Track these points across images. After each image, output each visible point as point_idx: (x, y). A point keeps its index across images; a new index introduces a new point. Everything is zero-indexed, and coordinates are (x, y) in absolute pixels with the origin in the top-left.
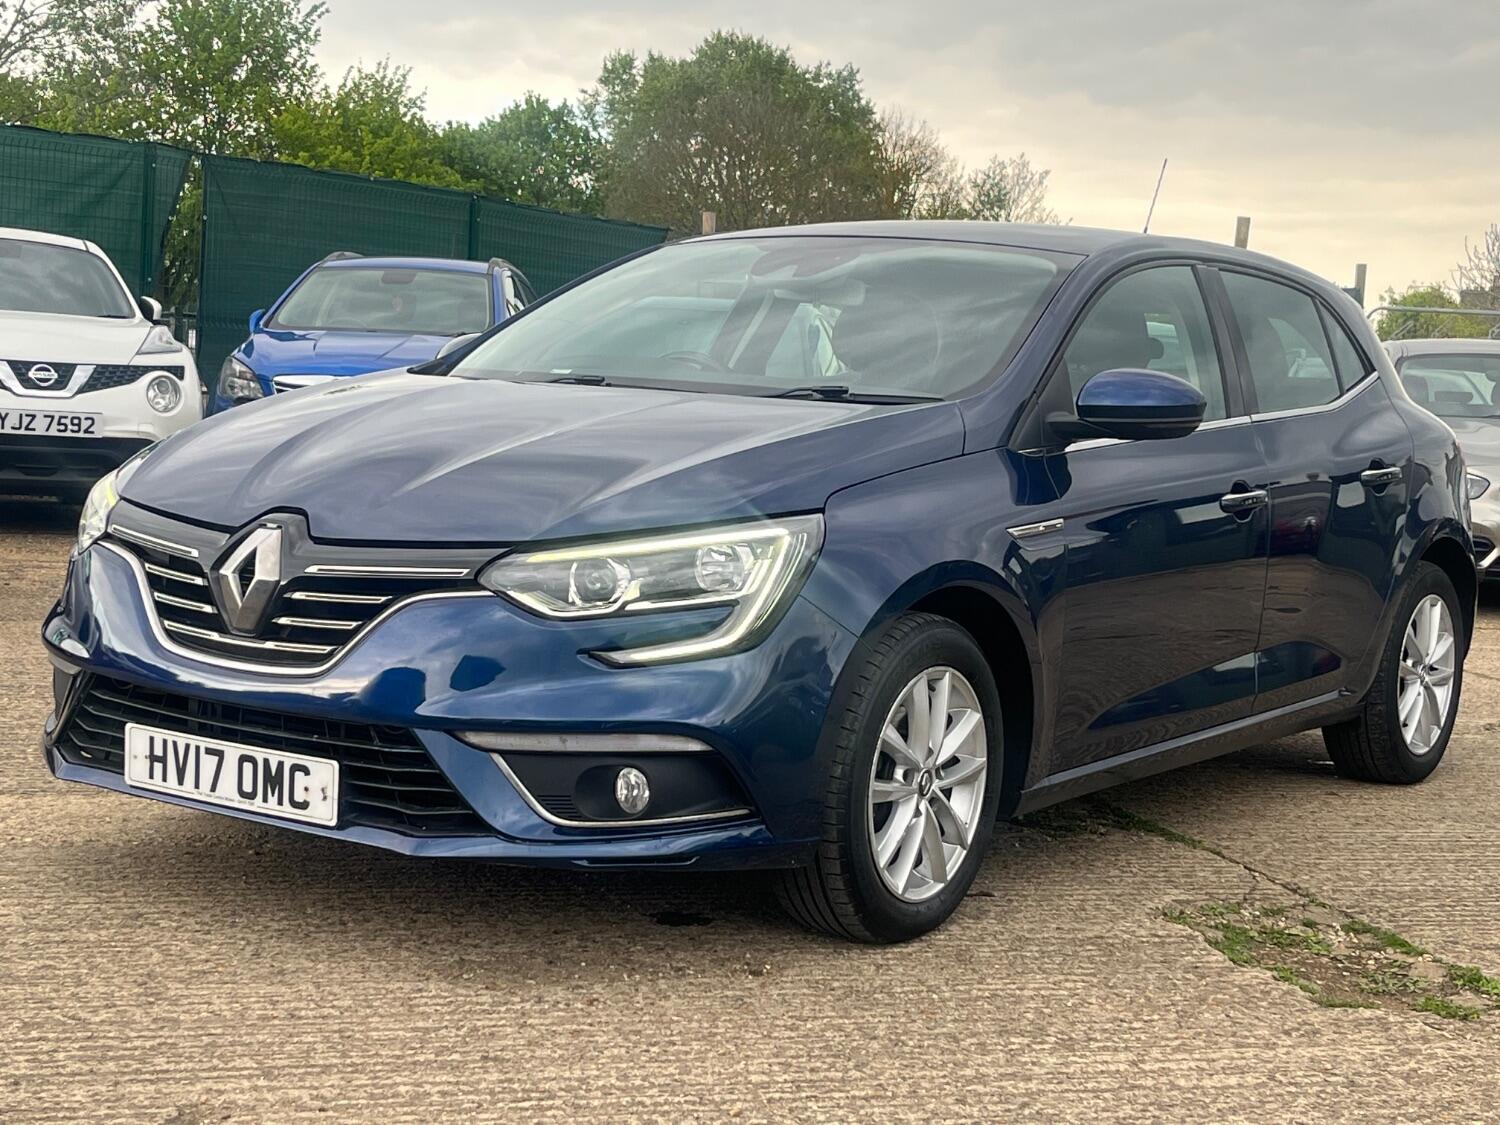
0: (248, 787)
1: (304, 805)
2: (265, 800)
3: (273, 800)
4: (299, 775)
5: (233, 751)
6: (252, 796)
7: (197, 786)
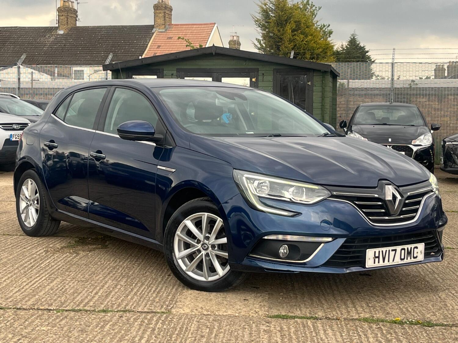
0: (403, 257)
1: (416, 257)
2: (407, 259)
3: (409, 258)
4: (415, 249)
5: (399, 248)
6: (404, 259)
7: (389, 261)
